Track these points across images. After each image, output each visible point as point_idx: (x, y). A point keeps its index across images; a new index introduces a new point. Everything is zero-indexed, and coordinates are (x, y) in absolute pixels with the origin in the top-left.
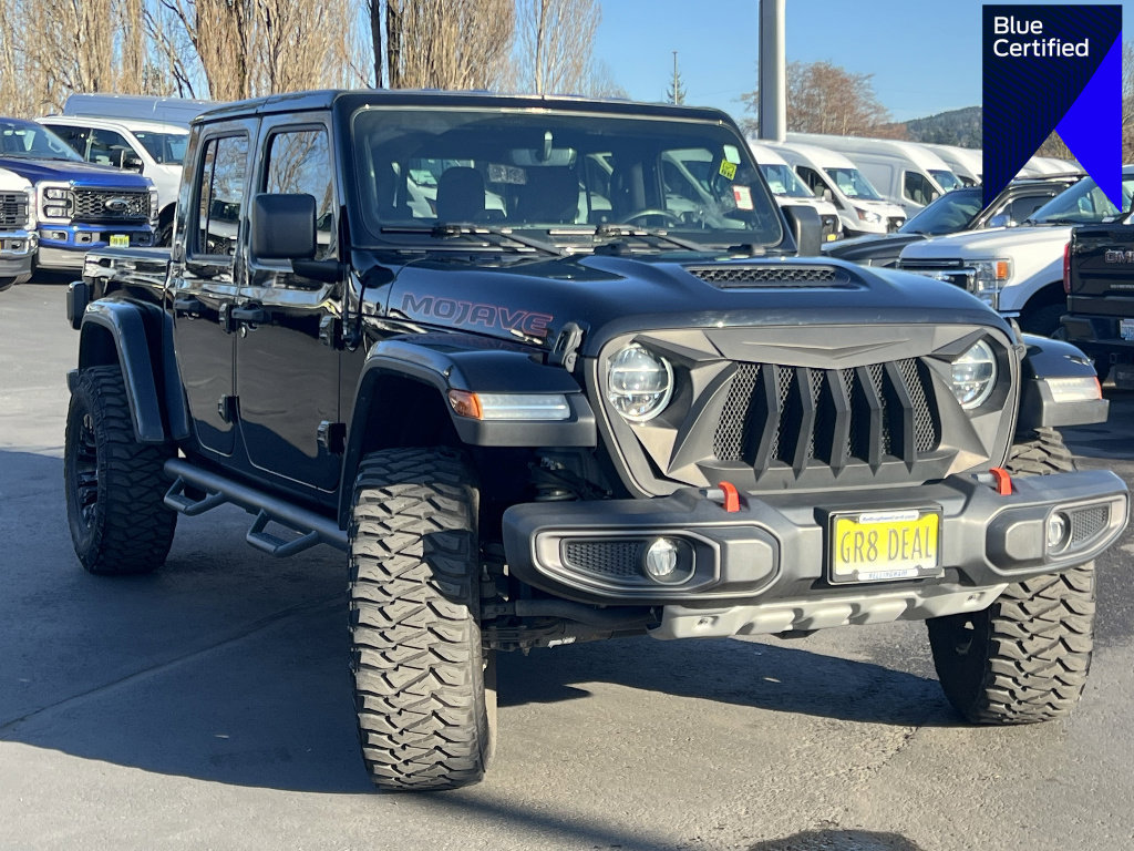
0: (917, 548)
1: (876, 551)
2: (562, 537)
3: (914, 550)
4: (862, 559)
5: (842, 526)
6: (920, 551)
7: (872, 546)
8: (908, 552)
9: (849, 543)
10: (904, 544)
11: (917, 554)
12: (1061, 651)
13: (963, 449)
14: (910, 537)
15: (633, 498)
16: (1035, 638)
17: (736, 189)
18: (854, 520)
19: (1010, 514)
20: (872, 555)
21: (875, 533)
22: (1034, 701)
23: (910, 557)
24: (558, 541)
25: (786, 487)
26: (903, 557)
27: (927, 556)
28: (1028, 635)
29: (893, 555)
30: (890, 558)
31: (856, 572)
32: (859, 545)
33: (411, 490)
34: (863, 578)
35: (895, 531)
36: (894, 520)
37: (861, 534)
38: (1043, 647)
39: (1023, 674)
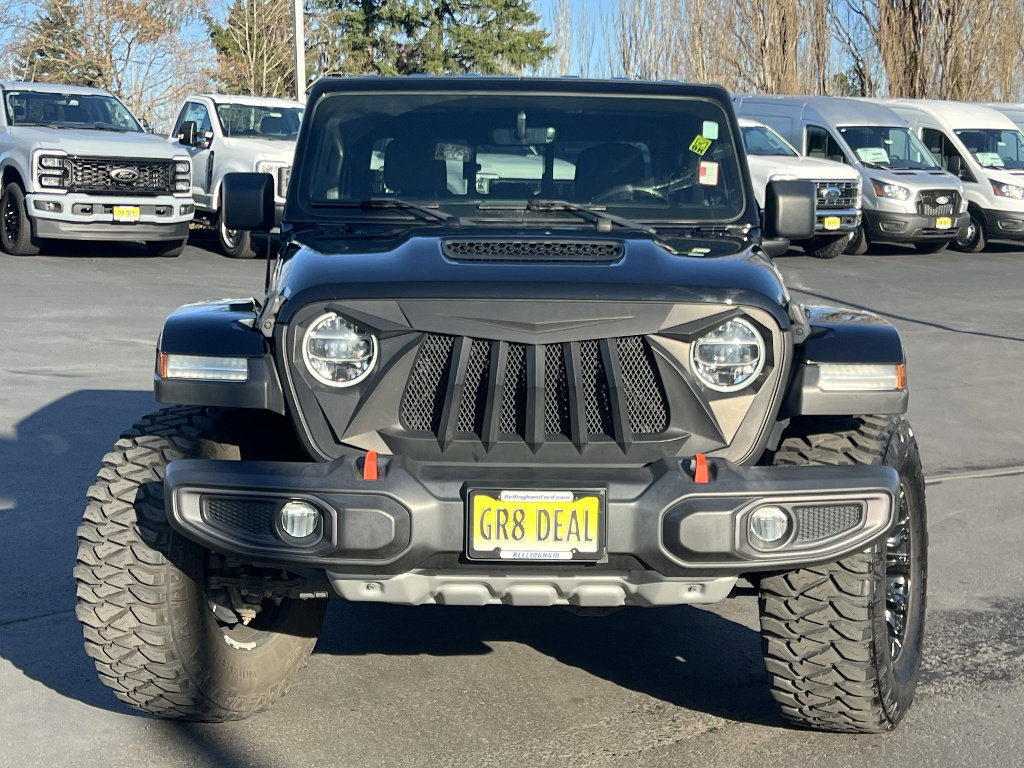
0: (574, 529)
1: (522, 529)
2: (202, 494)
3: (570, 532)
4: (506, 537)
5: (481, 502)
6: (577, 534)
7: (518, 524)
8: (562, 533)
9: (491, 519)
10: (556, 525)
11: (573, 537)
12: (832, 657)
13: (696, 433)
14: (564, 519)
15: (314, 461)
16: (802, 639)
17: (703, 164)
18: (496, 496)
19: (693, 502)
20: (518, 533)
21: (522, 512)
22: (824, 708)
23: (565, 539)
24: (198, 497)
25: (477, 460)
26: (556, 539)
27: (587, 539)
28: (796, 636)
29: (543, 536)
30: (540, 538)
31: (498, 550)
32: (502, 522)
33: (149, 441)
34: (505, 555)
35: (545, 512)
36: (543, 500)
37: (505, 512)
38: (812, 650)
39: (800, 677)
